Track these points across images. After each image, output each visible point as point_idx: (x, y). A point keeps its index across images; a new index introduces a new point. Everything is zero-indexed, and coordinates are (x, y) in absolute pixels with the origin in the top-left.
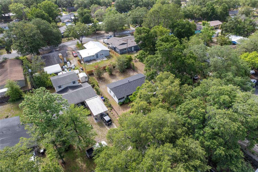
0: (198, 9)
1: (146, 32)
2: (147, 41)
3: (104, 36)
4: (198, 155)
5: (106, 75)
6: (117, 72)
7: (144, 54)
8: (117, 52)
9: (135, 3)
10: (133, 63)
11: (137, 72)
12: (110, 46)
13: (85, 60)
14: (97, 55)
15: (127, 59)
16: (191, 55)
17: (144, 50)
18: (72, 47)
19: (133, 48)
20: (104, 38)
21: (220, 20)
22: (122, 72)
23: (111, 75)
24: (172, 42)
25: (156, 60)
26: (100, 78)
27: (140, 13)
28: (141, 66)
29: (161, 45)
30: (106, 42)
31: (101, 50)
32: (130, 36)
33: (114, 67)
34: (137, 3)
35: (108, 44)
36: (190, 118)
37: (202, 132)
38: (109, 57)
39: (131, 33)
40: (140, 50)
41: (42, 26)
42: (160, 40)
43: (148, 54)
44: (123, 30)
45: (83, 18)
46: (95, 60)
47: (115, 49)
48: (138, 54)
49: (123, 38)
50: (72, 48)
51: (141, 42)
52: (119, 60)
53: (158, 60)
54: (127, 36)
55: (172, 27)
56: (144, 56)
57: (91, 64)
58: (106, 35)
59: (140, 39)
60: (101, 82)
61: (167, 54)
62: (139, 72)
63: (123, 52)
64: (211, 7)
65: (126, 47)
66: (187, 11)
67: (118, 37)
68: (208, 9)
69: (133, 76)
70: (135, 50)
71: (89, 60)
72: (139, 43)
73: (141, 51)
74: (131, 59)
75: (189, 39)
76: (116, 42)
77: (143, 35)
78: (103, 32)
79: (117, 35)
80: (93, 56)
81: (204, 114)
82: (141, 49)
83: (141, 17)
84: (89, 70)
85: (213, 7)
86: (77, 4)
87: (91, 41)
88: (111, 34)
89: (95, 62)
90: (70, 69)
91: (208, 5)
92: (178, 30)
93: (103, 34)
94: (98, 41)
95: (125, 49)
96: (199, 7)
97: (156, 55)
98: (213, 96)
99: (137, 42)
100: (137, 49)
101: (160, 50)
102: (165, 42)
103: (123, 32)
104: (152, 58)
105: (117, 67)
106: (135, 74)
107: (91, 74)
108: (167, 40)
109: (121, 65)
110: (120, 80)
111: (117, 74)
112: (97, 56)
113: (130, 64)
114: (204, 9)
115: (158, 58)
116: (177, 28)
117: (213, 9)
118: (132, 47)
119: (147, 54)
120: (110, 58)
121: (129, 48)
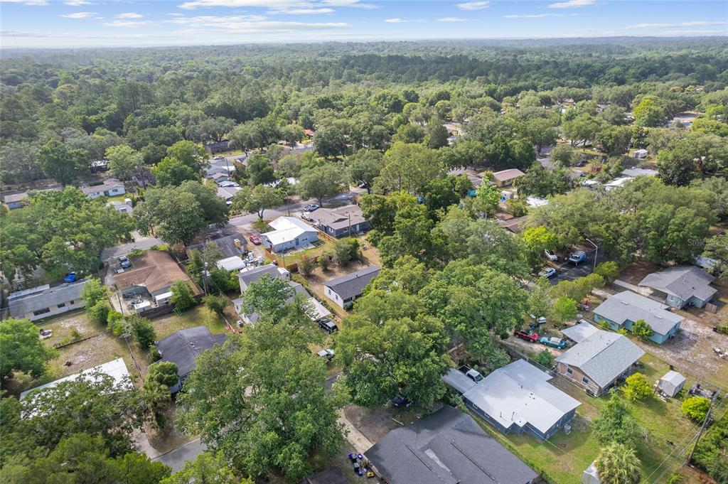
0: (478, 149)
1: (379, 203)
2: (382, 216)
3: (299, 206)
4: (437, 328)
5: (318, 271)
6: (335, 266)
7: (379, 235)
8: (331, 235)
9: (355, 139)
10: (361, 252)
11: (368, 264)
12: (316, 224)
13: (277, 249)
14: (297, 239)
15: (350, 245)
16: (441, 234)
17: (377, 229)
18: (245, 228)
19: (358, 226)
20: (300, 209)
21: (520, 167)
22: (343, 267)
23: (326, 271)
24: (416, 217)
25: (395, 242)
26: (309, 276)
27: (367, 162)
28: (373, 256)
29: (401, 222)
30: (307, 217)
31: (304, 231)
32: (350, 206)
33: (331, 258)
34: (359, 137)
35: (312, 220)
36: (430, 298)
37: (443, 311)
38: (317, 243)
39: (350, 199)
40: (371, 229)
41: (202, 194)
42: (400, 215)
43: (385, 235)
44: (336, 193)
45: (260, 174)
46: (293, 249)
47: (326, 229)
48: (368, 235)
49: (339, 209)
50: (246, 230)
51: (372, 217)
52: (338, 247)
53: (397, 242)
54: (344, 205)
55: (423, 190)
56: (377, 237)
57: (289, 255)
58: (303, 202)
59: (371, 212)
60: (311, 282)
61: (409, 234)
62: (371, 264)
63: (340, 234)
64: (501, 144)
65: (348, 225)
66: (457, 154)
67: (327, 207)
68: (496, 147)
69: (361, 270)
70: (361, 230)
71: (284, 249)
72: (371, 218)
73: (373, 232)
74: (356, 245)
75: (447, 211)
76: (328, 216)
77: (374, 207)
78: (296, 198)
79: (326, 202)
80: (291, 242)
81: (444, 293)
82: (373, 228)
83: (369, 169)
84: (289, 264)
85: (506, 144)
86: (234, 138)
87: (281, 217)
88: (312, 201)
89: (296, 252)
90: (256, 263)
91: (496, 140)
92: (430, 196)
93: (298, 201)
94: (292, 216)
95: (345, 229)
96: (479, 144)
97: (395, 236)
98: (457, 277)
99: (367, 217)
100: (364, 228)
101: (398, 229)
102: (406, 218)
103: (335, 196)
104: (388, 239)
105: (335, 257)
106: (365, 267)
107: (293, 269)
108: (408, 216)
109: (341, 255)
110: (341, 276)
111: (336, 269)
112: (297, 243)
113: (356, 253)
114: (490, 148)
115: (397, 240)
116: (429, 193)
117: (507, 149)
118: (356, 225)
119: (382, 235)
120: (319, 244)
121: (353, 226)
